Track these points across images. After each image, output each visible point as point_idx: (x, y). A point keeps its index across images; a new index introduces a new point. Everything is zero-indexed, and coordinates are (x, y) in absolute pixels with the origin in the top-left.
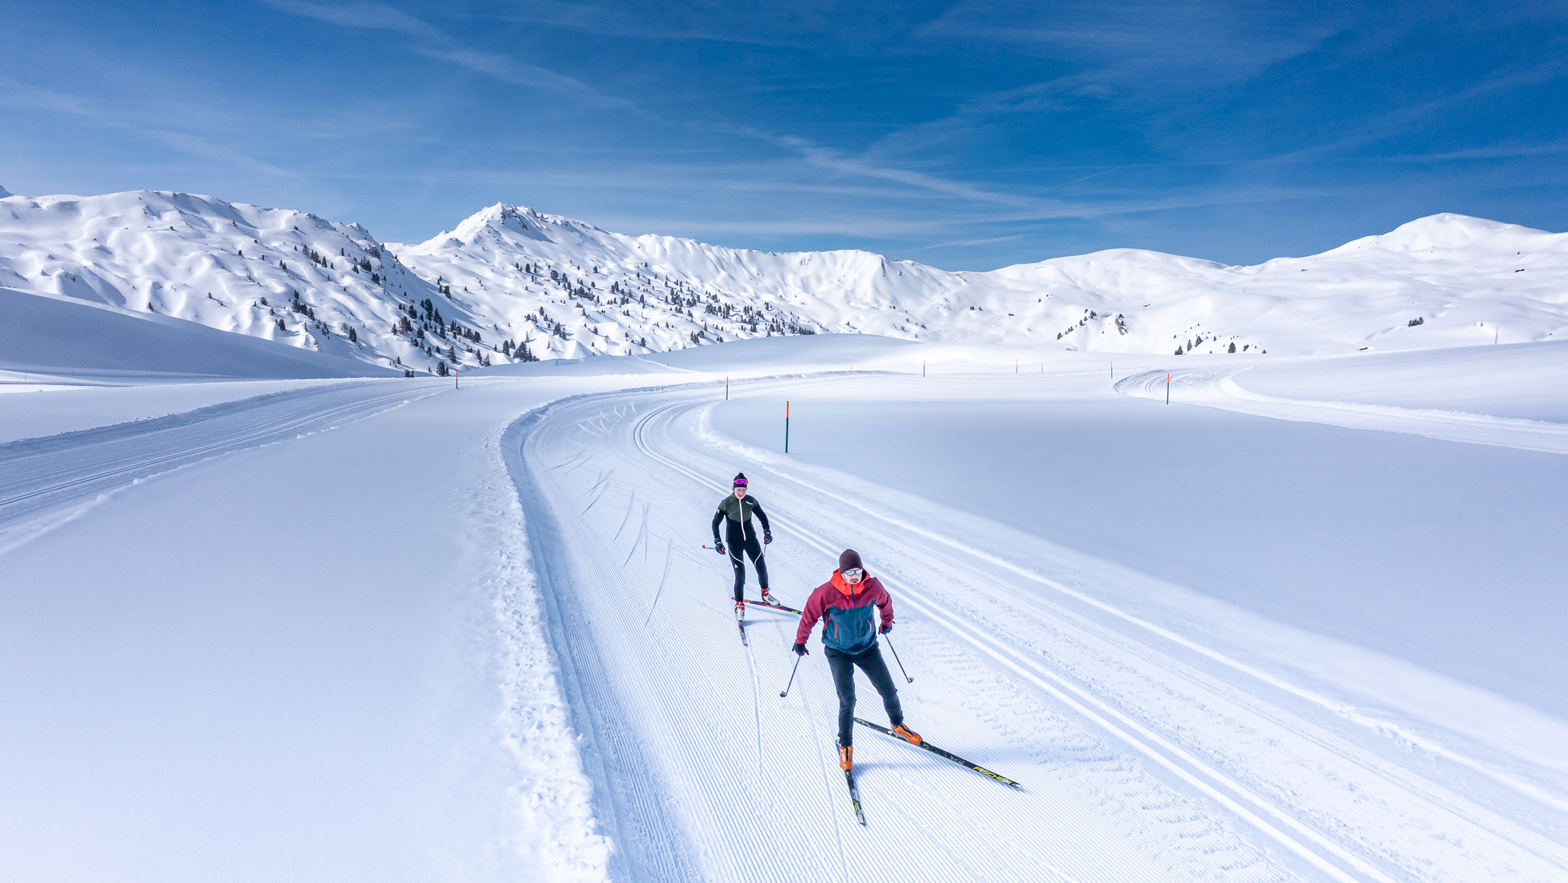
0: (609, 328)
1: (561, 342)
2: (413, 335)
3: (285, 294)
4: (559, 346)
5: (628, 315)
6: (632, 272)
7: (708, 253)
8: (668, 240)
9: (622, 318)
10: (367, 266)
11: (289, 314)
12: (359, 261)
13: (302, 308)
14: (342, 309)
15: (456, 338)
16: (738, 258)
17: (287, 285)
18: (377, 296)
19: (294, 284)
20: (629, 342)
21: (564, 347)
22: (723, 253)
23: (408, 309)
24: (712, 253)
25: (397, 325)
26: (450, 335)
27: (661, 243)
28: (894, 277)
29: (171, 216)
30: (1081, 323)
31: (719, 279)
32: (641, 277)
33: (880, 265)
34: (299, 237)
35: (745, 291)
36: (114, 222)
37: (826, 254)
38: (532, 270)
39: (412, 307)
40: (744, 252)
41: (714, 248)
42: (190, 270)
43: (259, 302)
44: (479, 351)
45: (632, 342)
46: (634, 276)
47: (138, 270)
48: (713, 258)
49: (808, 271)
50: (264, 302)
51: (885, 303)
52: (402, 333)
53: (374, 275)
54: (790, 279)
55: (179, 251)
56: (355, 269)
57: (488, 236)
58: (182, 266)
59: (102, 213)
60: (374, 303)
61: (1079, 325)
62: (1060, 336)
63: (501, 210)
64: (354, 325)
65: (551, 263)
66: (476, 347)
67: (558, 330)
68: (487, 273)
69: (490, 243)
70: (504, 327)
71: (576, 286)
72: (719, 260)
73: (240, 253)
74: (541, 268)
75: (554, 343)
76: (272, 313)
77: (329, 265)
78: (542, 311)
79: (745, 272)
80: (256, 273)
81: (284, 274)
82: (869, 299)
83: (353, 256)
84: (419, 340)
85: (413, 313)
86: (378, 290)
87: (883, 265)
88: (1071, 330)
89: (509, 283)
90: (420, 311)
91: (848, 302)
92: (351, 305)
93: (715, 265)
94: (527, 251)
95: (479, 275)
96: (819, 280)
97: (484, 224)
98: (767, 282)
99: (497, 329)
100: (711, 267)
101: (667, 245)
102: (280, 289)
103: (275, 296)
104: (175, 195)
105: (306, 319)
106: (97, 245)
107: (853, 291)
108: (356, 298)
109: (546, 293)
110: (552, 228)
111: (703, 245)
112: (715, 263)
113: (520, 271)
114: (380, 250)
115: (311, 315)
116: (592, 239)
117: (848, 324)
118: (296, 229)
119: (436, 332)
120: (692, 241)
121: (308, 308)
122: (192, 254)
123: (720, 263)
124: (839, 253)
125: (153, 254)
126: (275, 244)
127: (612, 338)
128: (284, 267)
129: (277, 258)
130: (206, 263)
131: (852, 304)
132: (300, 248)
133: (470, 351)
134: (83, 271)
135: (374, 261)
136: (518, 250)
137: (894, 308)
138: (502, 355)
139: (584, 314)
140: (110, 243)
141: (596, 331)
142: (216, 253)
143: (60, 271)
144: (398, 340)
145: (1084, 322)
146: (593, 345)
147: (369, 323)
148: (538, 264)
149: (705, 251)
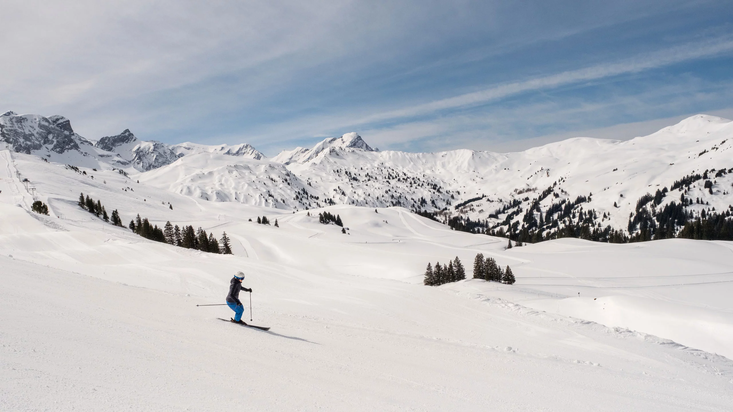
0: (360, 192)
1: (343, 197)
2: (299, 200)
3: (266, 192)
4: (343, 198)
5: (367, 186)
6: (376, 167)
7: (406, 156)
8: (392, 152)
9: (365, 187)
10: (286, 180)
11: (268, 197)
12: (284, 179)
13: (270, 196)
14: (280, 195)
15: (311, 199)
16: (418, 157)
17: (266, 189)
18: (289, 189)
19: (268, 189)
20: (365, 195)
21: (344, 199)
22: (412, 155)
23: (298, 192)
24: (408, 155)
25: (295, 198)
26: (309, 198)
27: (389, 154)
28: (477, 159)
29: (235, 173)
30: (536, 173)
31: (410, 166)
32: (379, 169)
33: (471, 154)
34: (267, 173)
35: (420, 169)
36: (222, 176)
37: (452, 152)
38: (339, 171)
39: (299, 192)
40: (421, 154)
41: (409, 154)
42: (243, 188)
43: (260, 195)
44: (317, 202)
45: (366, 195)
46: (376, 169)
47: (231, 189)
48: (408, 158)
49: (446, 159)
50: (261, 195)
51: (472, 170)
52: (296, 199)
53: (288, 183)
54: (438, 163)
55: (239, 183)
56: (283, 182)
57: (325, 160)
58: (241, 187)
59: (219, 174)
60: (289, 191)
61: (535, 174)
62: (528, 179)
63: (329, 150)
64: (284, 198)
65: (346, 168)
66: (316, 201)
67: (343, 193)
68: (324, 175)
69: (326, 163)
70: (327, 193)
71: (353, 176)
72: (410, 158)
73: (254, 181)
74: (342, 170)
75: (341, 198)
76: (264, 197)
77: (276, 182)
78: (339, 187)
79: (421, 162)
80: (258, 187)
81: (265, 186)
82: (466, 169)
83: (282, 177)
84: (301, 201)
85: (299, 193)
86: (289, 187)
87: (473, 155)
88: (532, 176)
89: (331, 178)
90: (301, 192)
91: (458, 171)
92: (283, 193)
93: (409, 161)
94: (339, 164)
95: (321, 176)
96: (449, 163)
97: (324, 156)
98: (429, 165)
99: (325, 194)
100: (407, 161)
101: (391, 155)
102: (265, 191)
103: (264, 192)
104: (234, 166)
105: (272, 198)
106: (220, 183)
107: (460, 166)
108: (283, 191)
109: (342, 180)
110: (348, 153)
111: (405, 153)
112: (409, 160)
113: (335, 172)
114: (289, 174)
115: (273, 197)
116: (363, 155)
117: (454, 180)
118: (266, 171)
119: (305, 198)
120: (401, 152)
121: (272, 195)
122: (243, 183)
123: (411, 159)
124: (458, 151)
125: (233, 185)
126: (261, 176)
127: (360, 194)
128: (265, 184)
129: (263, 181)
130: (246, 185)
131: (459, 171)
132: (268, 177)
133: (315, 202)
134: (220, 191)
135: (288, 178)
136: (335, 164)
137: (474, 171)
138: (324, 203)
139: (352, 187)
140: (223, 182)
141: (355, 193)
142: (248, 182)
143: (215, 192)
144: (295, 202)
145: (537, 173)
146: (353, 197)
147: (287, 197)
148: (342, 169)
149: (406, 155)
